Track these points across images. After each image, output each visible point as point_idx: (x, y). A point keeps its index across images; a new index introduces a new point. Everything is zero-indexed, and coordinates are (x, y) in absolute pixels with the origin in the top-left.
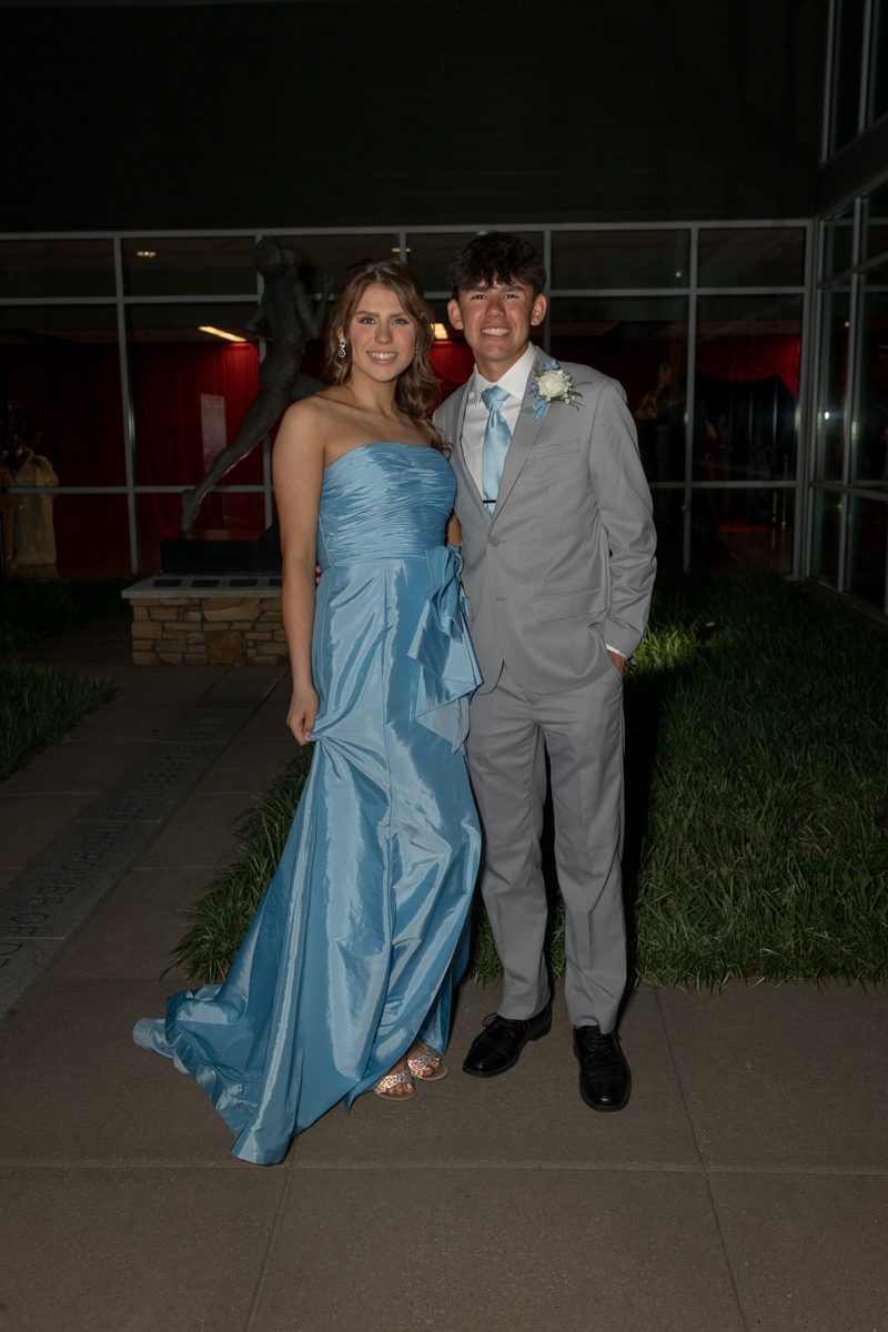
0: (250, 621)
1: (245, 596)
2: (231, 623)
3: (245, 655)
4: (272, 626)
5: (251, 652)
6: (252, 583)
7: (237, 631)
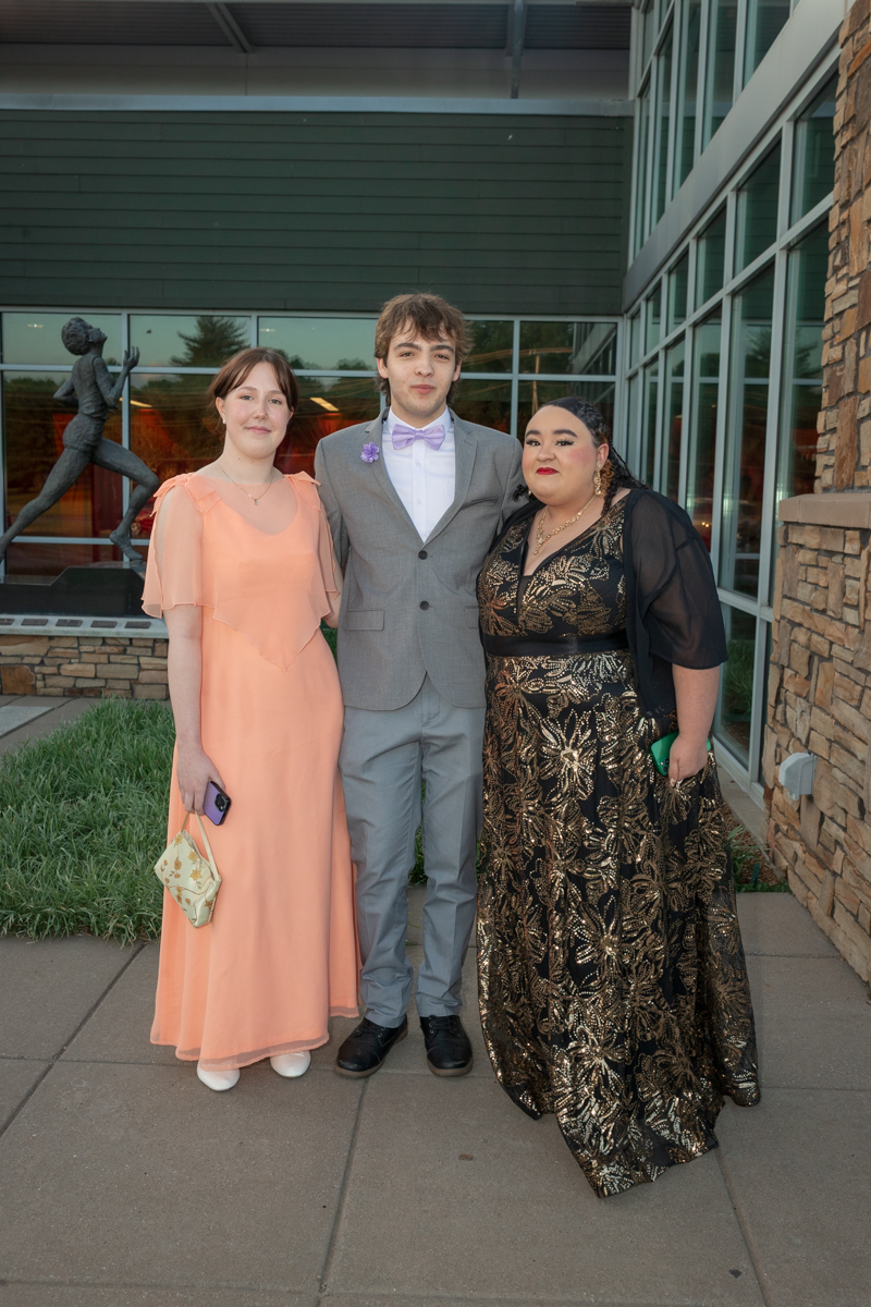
0: (39, 656)
1: (34, 633)
2: (22, 657)
3: (34, 687)
4: (59, 661)
5: (40, 684)
6: (44, 623)
7: (27, 664)
